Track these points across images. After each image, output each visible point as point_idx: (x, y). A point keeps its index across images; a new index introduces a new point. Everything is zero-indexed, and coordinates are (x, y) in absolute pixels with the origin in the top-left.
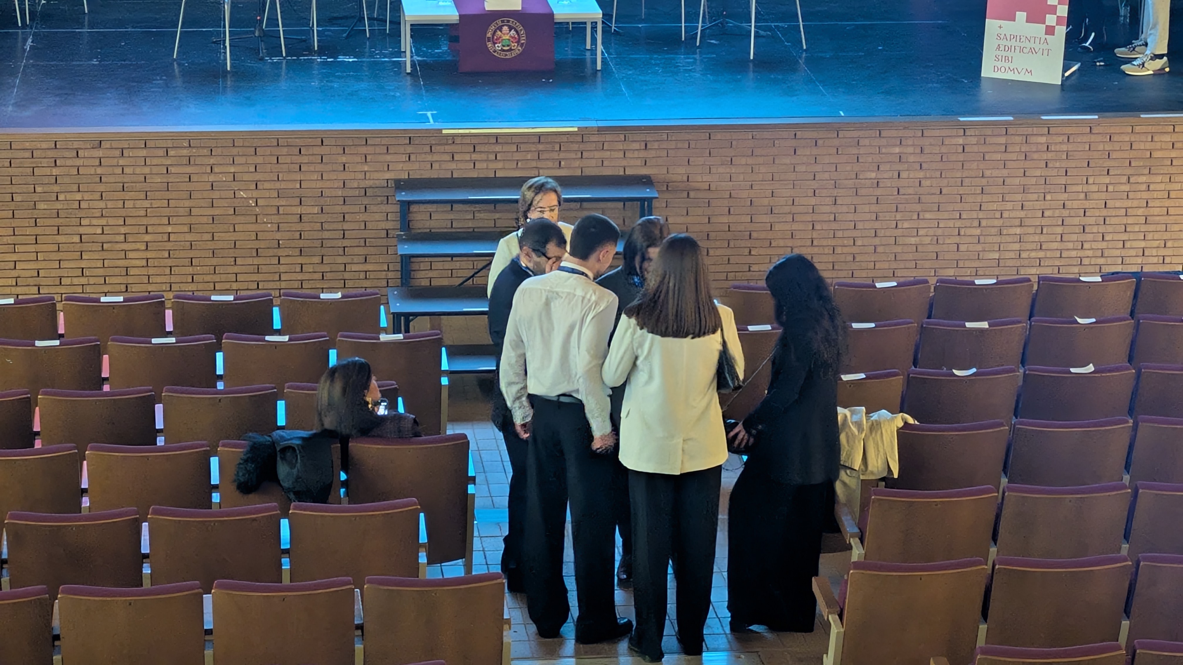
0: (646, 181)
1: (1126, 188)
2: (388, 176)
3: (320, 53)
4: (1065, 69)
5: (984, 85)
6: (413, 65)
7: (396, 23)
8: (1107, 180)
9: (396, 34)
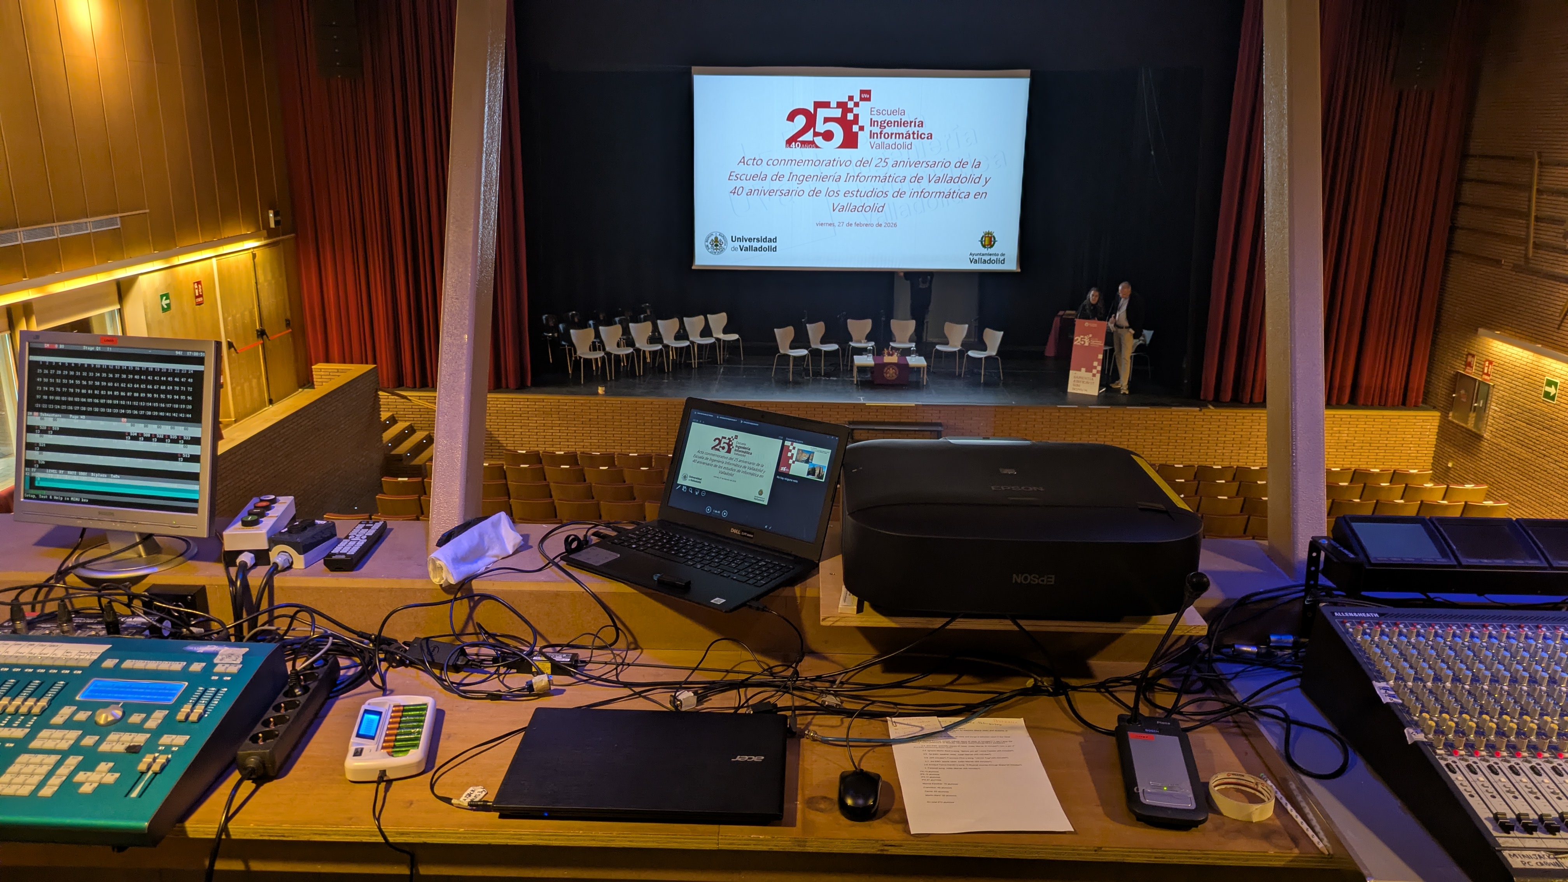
0: (940, 425)
1: (1120, 434)
2: (846, 419)
3: (824, 376)
4: (1100, 390)
5: (1068, 394)
6: (857, 381)
7: (852, 366)
8: (1113, 431)
9: (852, 370)
